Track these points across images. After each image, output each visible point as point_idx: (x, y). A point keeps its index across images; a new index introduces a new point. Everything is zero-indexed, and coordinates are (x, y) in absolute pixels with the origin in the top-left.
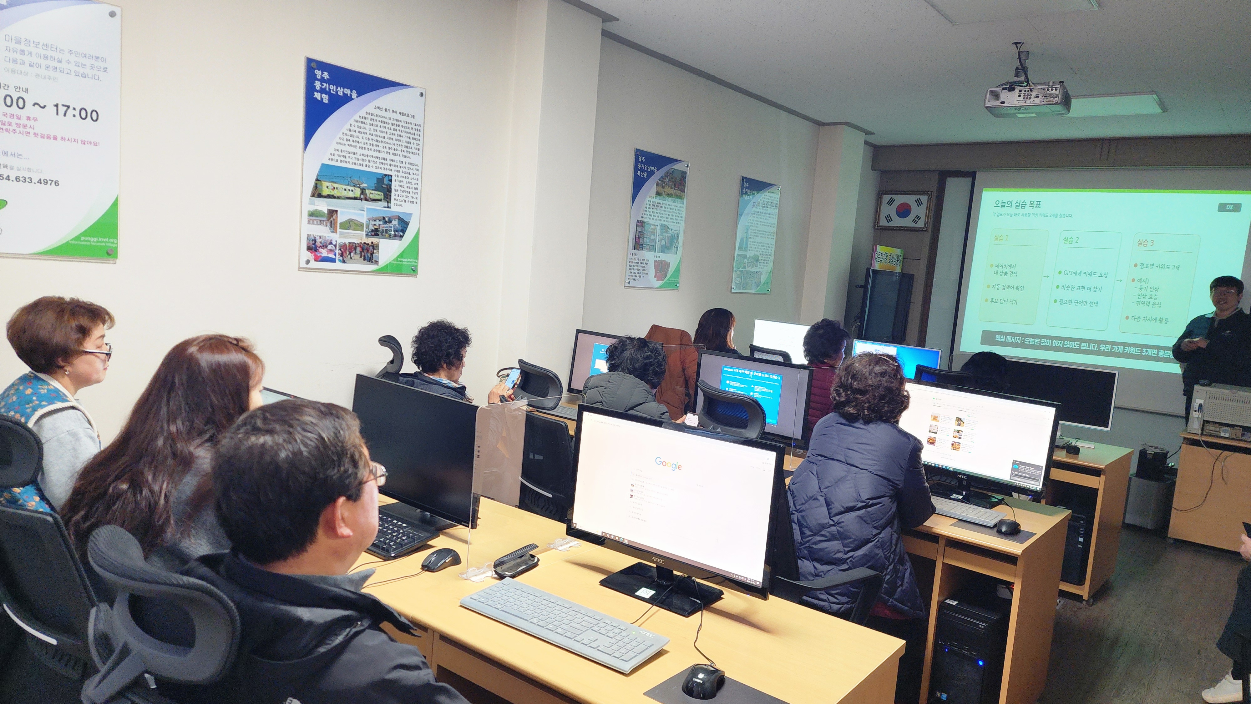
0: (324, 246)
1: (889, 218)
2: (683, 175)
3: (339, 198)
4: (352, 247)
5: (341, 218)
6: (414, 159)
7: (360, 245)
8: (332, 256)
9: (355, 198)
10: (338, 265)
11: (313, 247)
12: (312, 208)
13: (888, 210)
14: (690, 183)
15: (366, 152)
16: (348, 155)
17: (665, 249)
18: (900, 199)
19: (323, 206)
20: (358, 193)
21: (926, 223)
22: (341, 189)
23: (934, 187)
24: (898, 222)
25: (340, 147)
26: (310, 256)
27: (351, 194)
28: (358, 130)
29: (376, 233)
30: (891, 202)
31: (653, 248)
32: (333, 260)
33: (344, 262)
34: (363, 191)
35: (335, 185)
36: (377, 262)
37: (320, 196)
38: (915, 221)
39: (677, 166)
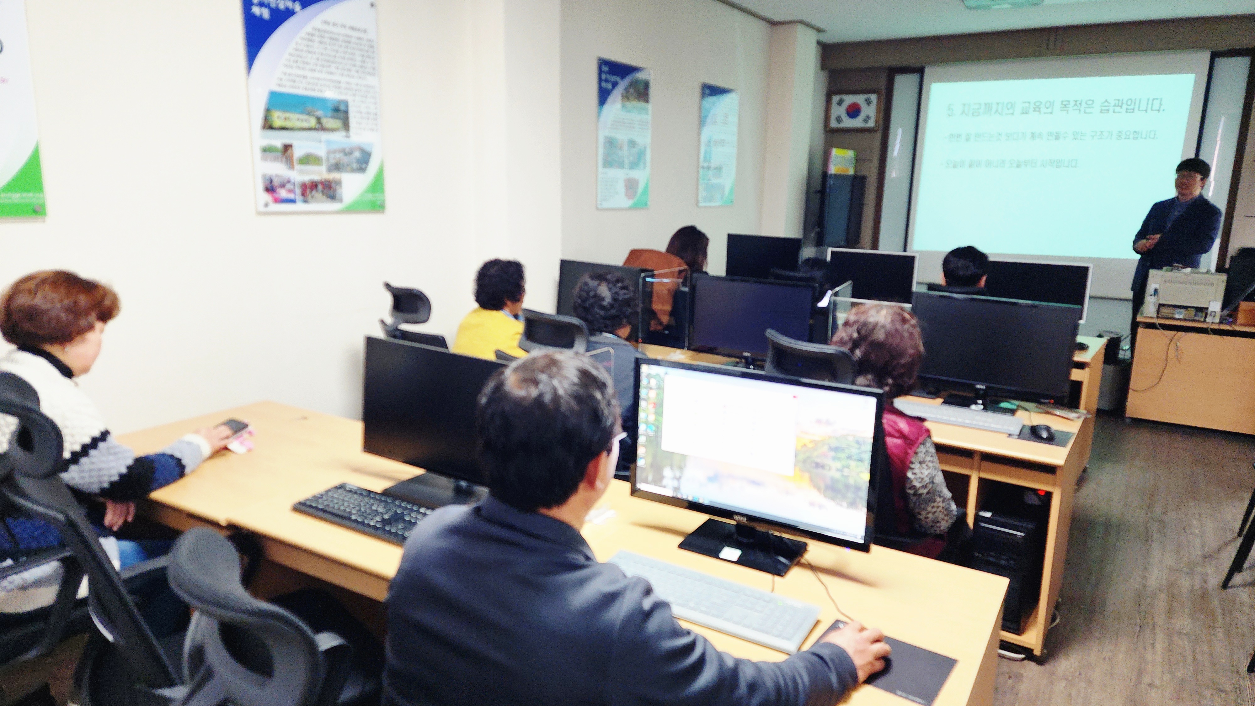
0: (283, 186)
1: (839, 120)
2: (646, 85)
3: (292, 129)
4: (314, 185)
5: (298, 152)
6: (371, 80)
7: (322, 183)
8: (291, 196)
9: (310, 129)
10: (300, 206)
11: (270, 189)
12: (266, 142)
13: (839, 111)
14: (653, 92)
15: (317, 75)
16: (297, 79)
17: (634, 165)
18: (849, 99)
19: (277, 140)
20: (313, 122)
21: (876, 122)
22: (295, 119)
23: (882, 84)
24: (849, 123)
25: (288, 71)
26: (267, 197)
27: (305, 125)
28: (305, 49)
29: (337, 167)
30: (840, 103)
31: (621, 165)
32: (293, 201)
33: (305, 201)
34: (319, 120)
35: (287, 115)
36: (341, 201)
37: (271, 128)
38: (865, 121)
39: (640, 76)
